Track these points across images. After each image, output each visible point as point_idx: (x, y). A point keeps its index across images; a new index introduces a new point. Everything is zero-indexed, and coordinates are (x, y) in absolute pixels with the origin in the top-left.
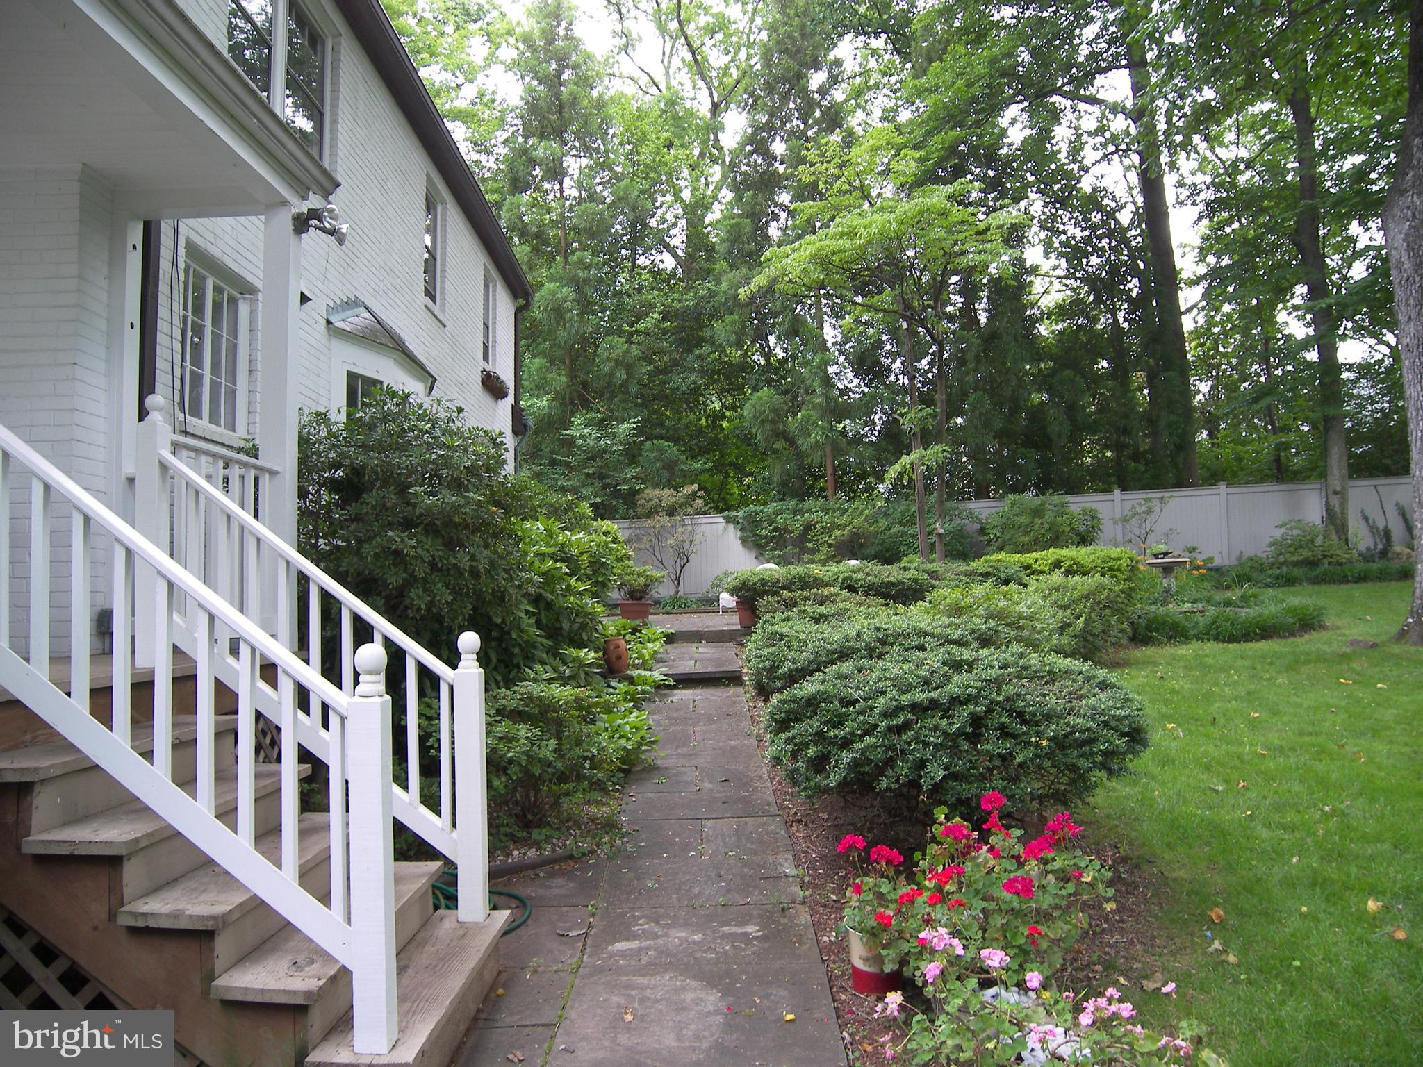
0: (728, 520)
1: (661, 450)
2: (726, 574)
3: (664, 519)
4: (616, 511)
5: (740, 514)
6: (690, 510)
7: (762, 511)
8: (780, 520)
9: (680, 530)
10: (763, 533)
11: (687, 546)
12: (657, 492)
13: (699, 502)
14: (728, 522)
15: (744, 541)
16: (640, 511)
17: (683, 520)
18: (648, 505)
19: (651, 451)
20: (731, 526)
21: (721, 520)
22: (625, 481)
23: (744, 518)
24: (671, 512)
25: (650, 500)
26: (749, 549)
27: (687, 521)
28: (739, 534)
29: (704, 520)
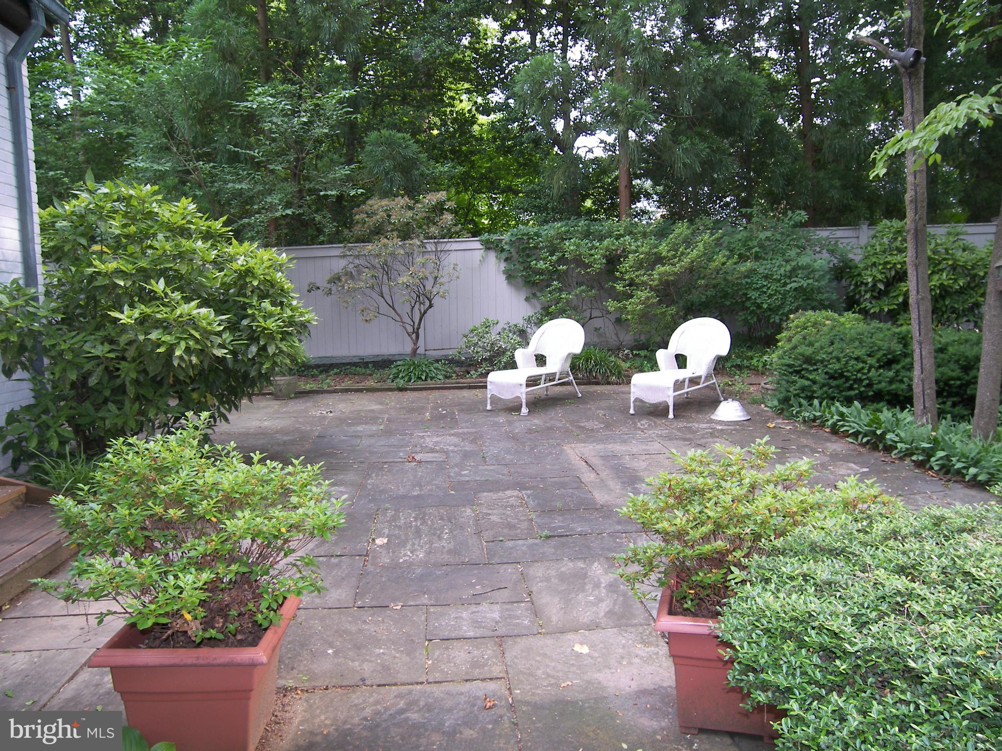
0: (488, 246)
1: (390, 143)
2: (487, 325)
3: (393, 243)
4: (320, 231)
5: (506, 237)
6: (434, 230)
7: (537, 234)
8: (570, 246)
9: (419, 260)
10: (541, 265)
11: (429, 285)
12: (385, 202)
13: (448, 217)
14: (488, 249)
15: (510, 276)
16: (357, 230)
17: (423, 245)
18: (371, 222)
19: (378, 144)
20: (492, 255)
21: (478, 245)
22: (333, 183)
23: (511, 243)
24: (405, 233)
25: (374, 213)
26: (517, 288)
27: (430, 247)
28: (503, 266)
29: (453, 245)
